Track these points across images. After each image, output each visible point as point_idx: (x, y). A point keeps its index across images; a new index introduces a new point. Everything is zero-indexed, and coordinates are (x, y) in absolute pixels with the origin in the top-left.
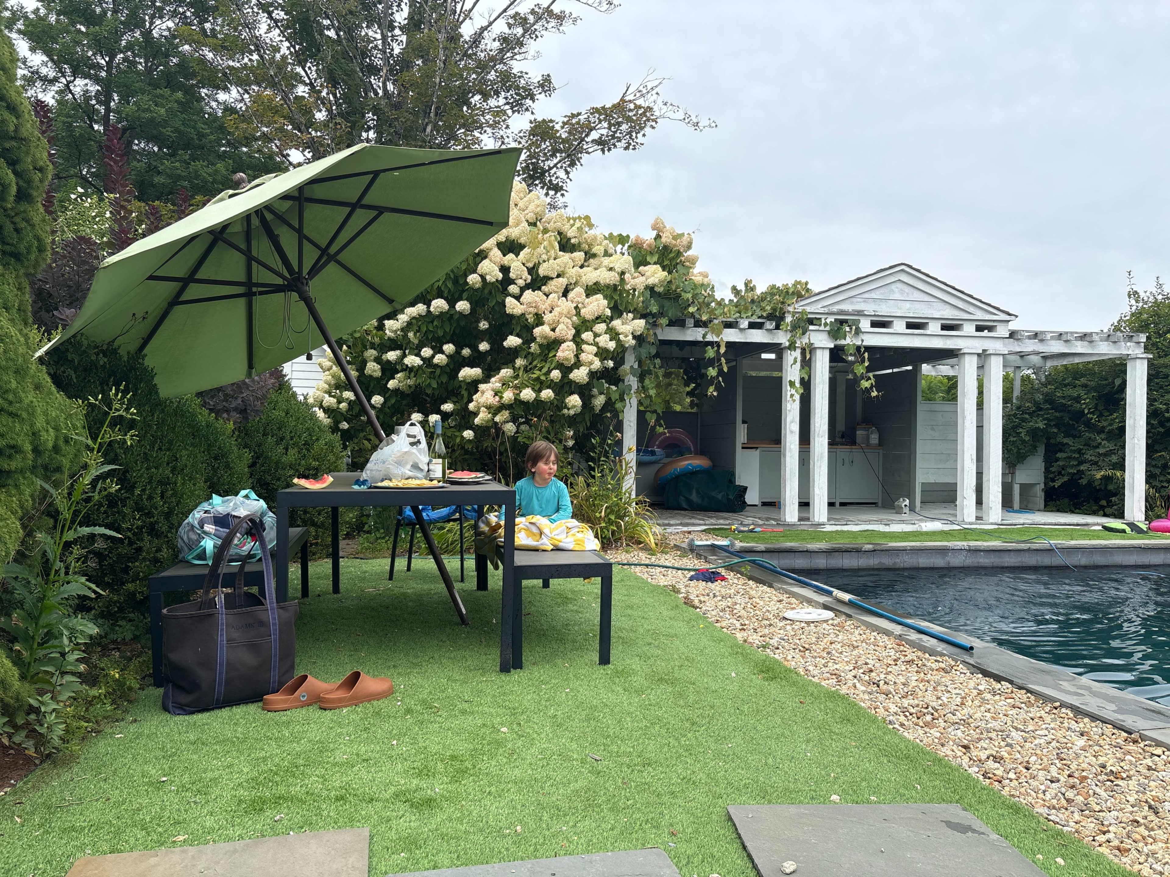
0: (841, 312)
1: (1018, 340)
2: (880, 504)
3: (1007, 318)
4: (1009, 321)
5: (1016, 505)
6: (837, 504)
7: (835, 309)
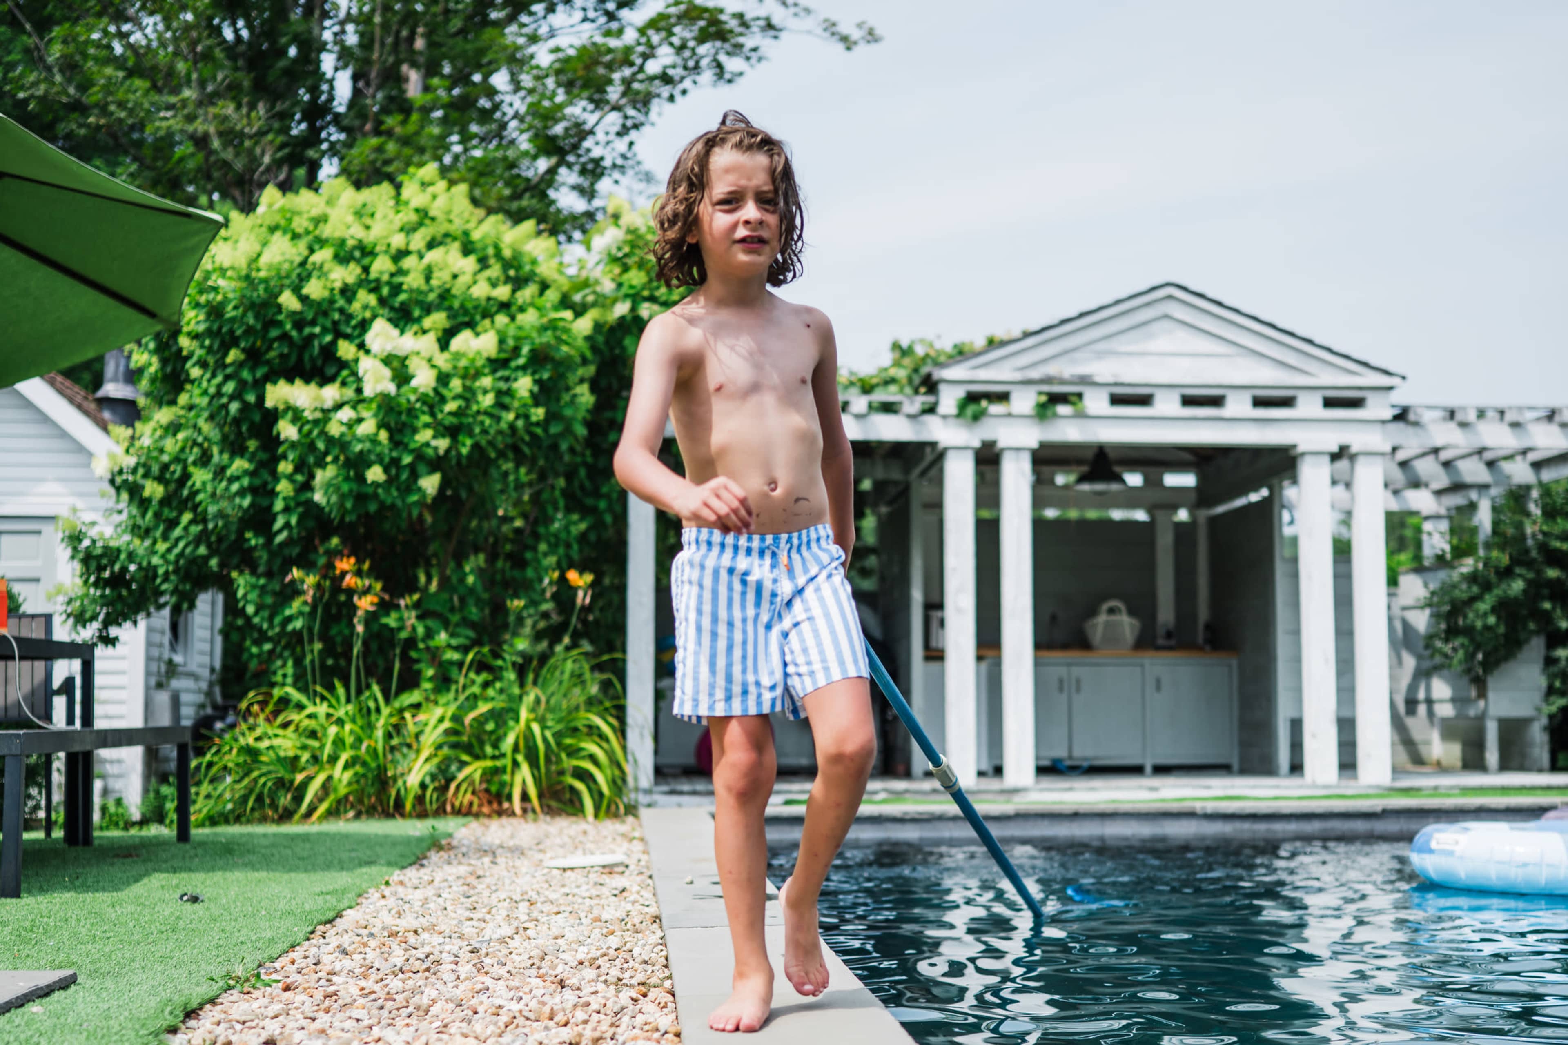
0: (1048, 380)
1: (1416, 424)
2: (1236, 766)
3: (1384, 381)
4: (1390, 388)
5: (1492, 756)
6: (1148, 769)
7: (1035, 374)
